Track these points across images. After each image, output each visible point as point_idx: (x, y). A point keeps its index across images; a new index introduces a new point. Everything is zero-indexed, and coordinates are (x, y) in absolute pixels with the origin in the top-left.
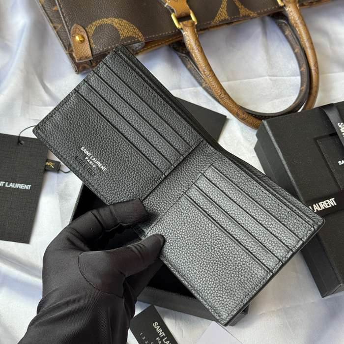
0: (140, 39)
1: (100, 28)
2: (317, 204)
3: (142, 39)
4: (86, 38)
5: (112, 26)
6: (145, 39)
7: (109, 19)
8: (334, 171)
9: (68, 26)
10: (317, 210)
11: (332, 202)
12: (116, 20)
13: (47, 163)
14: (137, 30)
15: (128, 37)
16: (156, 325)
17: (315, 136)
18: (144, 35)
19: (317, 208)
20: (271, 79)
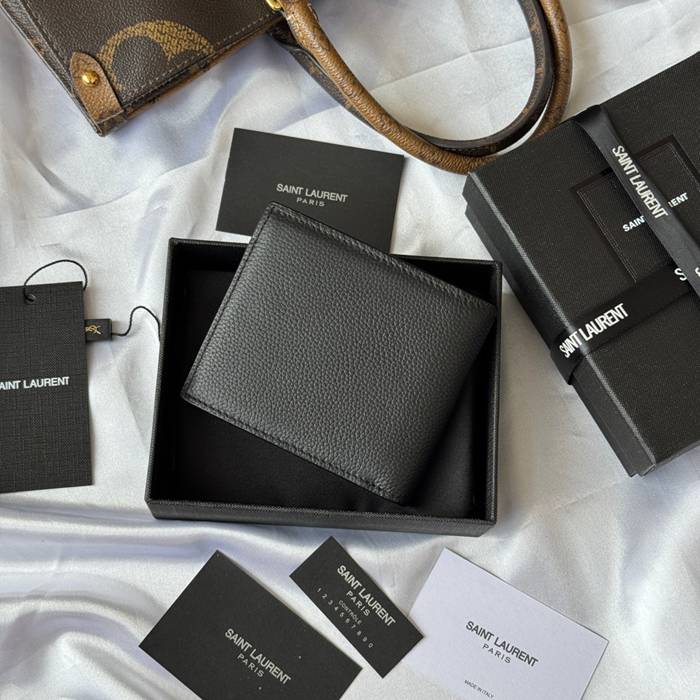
0: (204, 50)
1: (124, 47)
2: (592, 323)
3: (209, 50)
4: (102, 74)
5: (146, 38)
6: (215, 49)
7: (137, 26)
8: (616, 246)
9: (61, 60)
10: (593, 334)
11: (619, 313)
12: (151, 26)
13: (88, 329)
14: (196, 35)
15: (180, 53)
16: (342, 571)
17: (573, 184)
18: (211, 41)
19: (593, 331)
20: (476, 58)
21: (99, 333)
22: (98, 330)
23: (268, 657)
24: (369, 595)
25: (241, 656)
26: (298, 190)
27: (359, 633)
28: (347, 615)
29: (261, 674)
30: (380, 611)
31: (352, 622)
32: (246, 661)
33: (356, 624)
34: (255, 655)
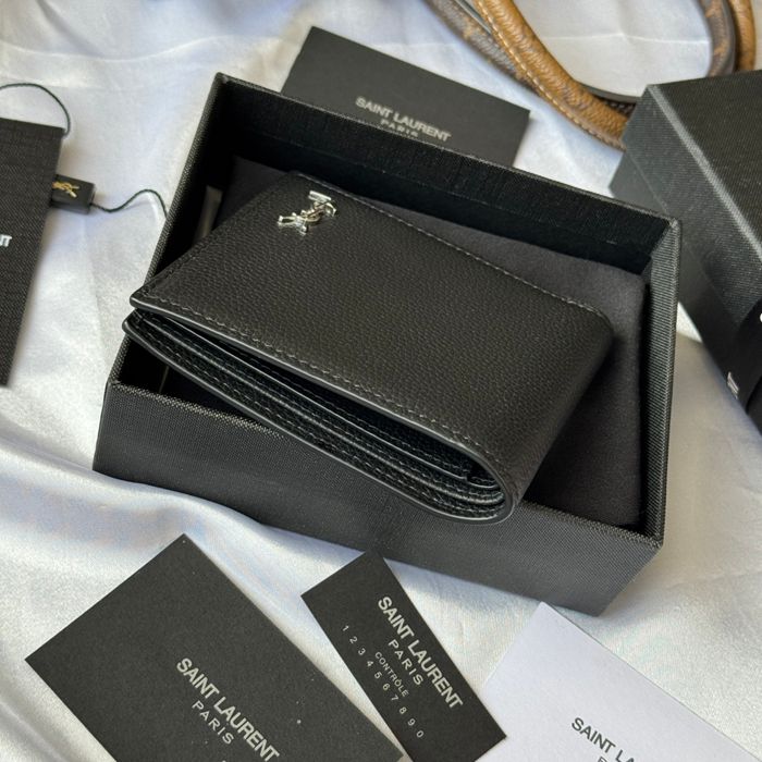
13: (58, 185)
20: (631, 40)
21: (74, 195)
22: (73, 190)
23: (245, 712)
24: (424, 653)
25: (198, 705)
26: (385, 112)
27: (403, 710)
28: (386, 678)
29: (228, 739)
30: (439, 681)
31: (393, 690)
32: (206, 715)
33: (400, 696)
34: (223, 707)
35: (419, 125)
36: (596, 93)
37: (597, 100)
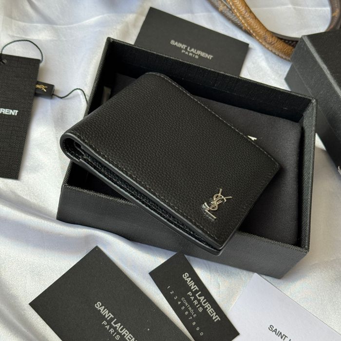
13: (38, 86)
16: (186, 276)
20: (295, 8)
21: (45, 91)
22: (45, 88)
23: (125, 326)
24: (203, 297)
25: (105, 323)
26: (183, 46)
27: (194, 323)
28: (186, 309)
30: (210, 310)
31: (190, 313)
32: (108, 327)
33: (193, 317)
34: (115, 323)
35: (199, 52)
36: (279, 36)
37: (279, 40)
